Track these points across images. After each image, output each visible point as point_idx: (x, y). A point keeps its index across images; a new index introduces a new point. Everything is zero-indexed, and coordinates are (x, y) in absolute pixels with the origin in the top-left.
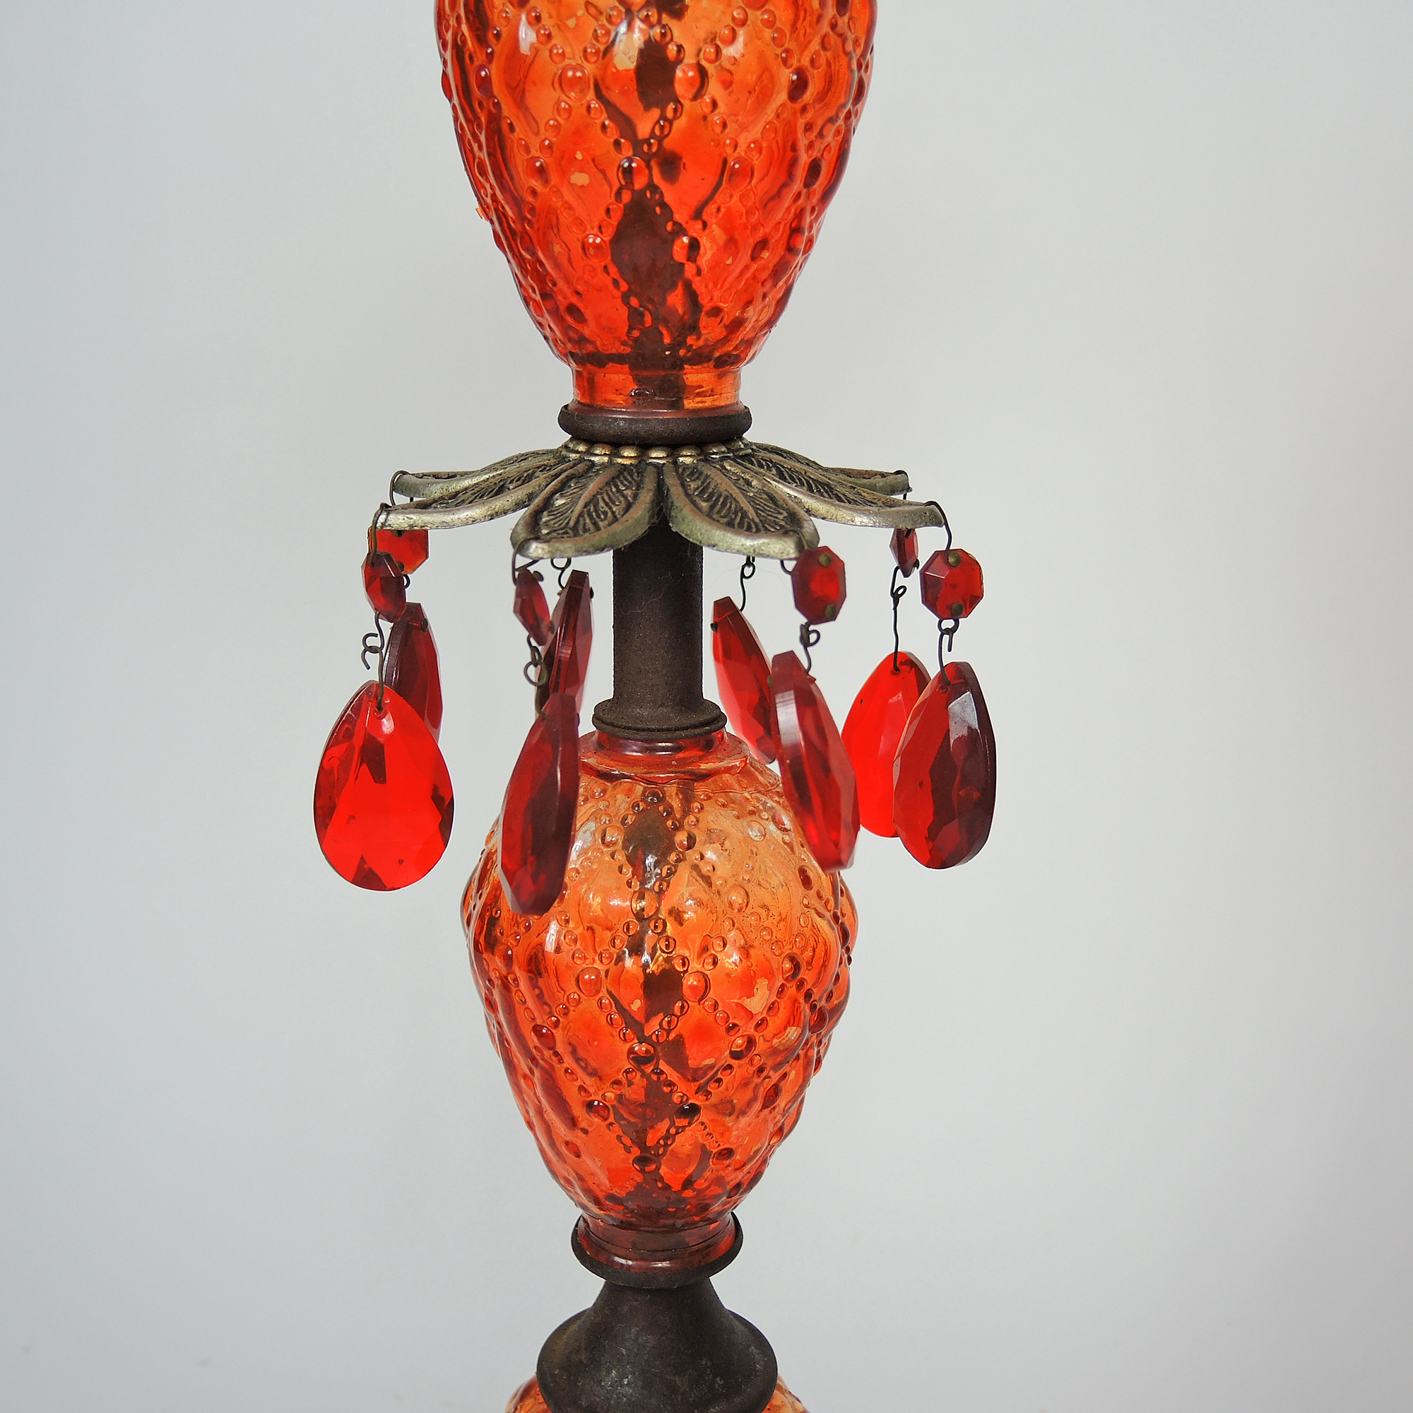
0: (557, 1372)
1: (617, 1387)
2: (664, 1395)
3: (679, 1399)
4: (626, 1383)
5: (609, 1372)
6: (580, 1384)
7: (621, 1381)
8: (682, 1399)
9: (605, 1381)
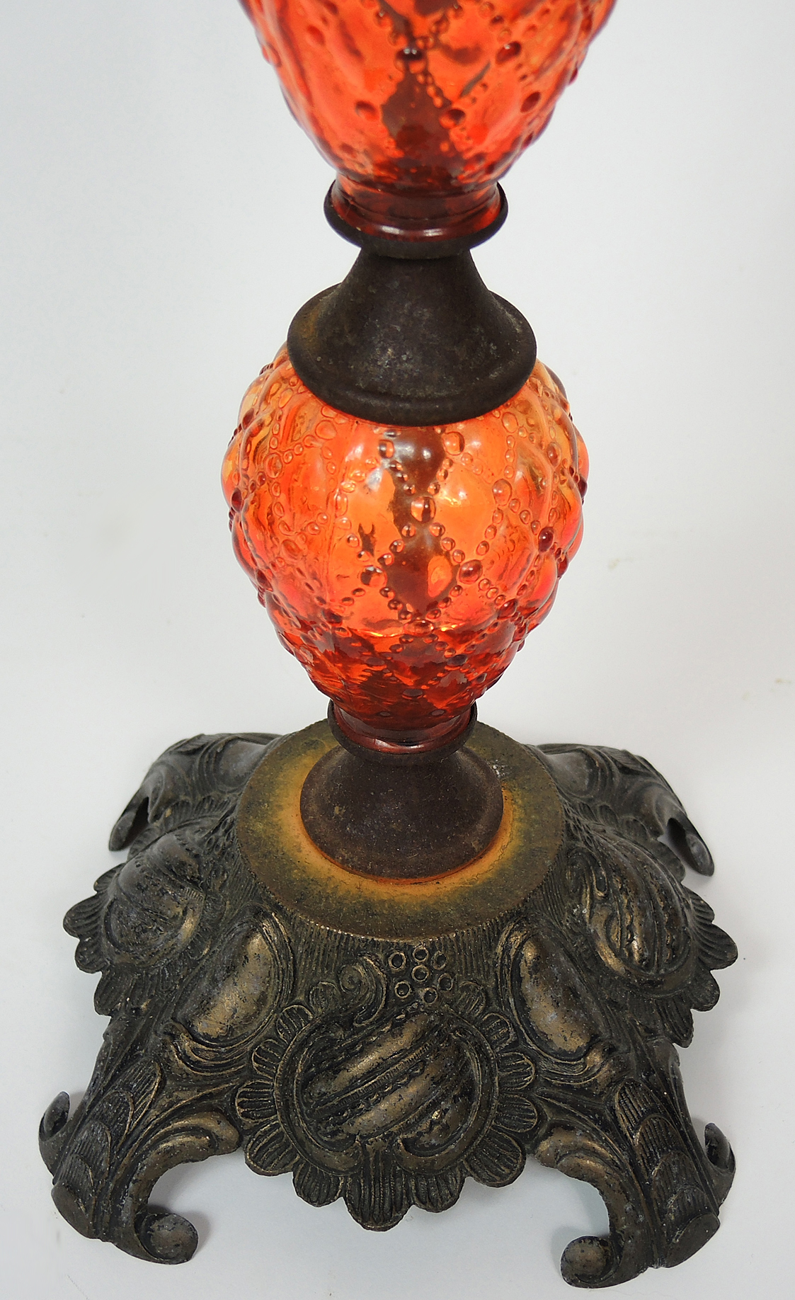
0: (319, 359)
1: (396, 364)
2: (446, 367)
3: (460, 368)
4: (404, 359)
5: (384, 350)
6: (352, 367)
7: (399, 358)
8: (463, 368)
9: (381, 360)
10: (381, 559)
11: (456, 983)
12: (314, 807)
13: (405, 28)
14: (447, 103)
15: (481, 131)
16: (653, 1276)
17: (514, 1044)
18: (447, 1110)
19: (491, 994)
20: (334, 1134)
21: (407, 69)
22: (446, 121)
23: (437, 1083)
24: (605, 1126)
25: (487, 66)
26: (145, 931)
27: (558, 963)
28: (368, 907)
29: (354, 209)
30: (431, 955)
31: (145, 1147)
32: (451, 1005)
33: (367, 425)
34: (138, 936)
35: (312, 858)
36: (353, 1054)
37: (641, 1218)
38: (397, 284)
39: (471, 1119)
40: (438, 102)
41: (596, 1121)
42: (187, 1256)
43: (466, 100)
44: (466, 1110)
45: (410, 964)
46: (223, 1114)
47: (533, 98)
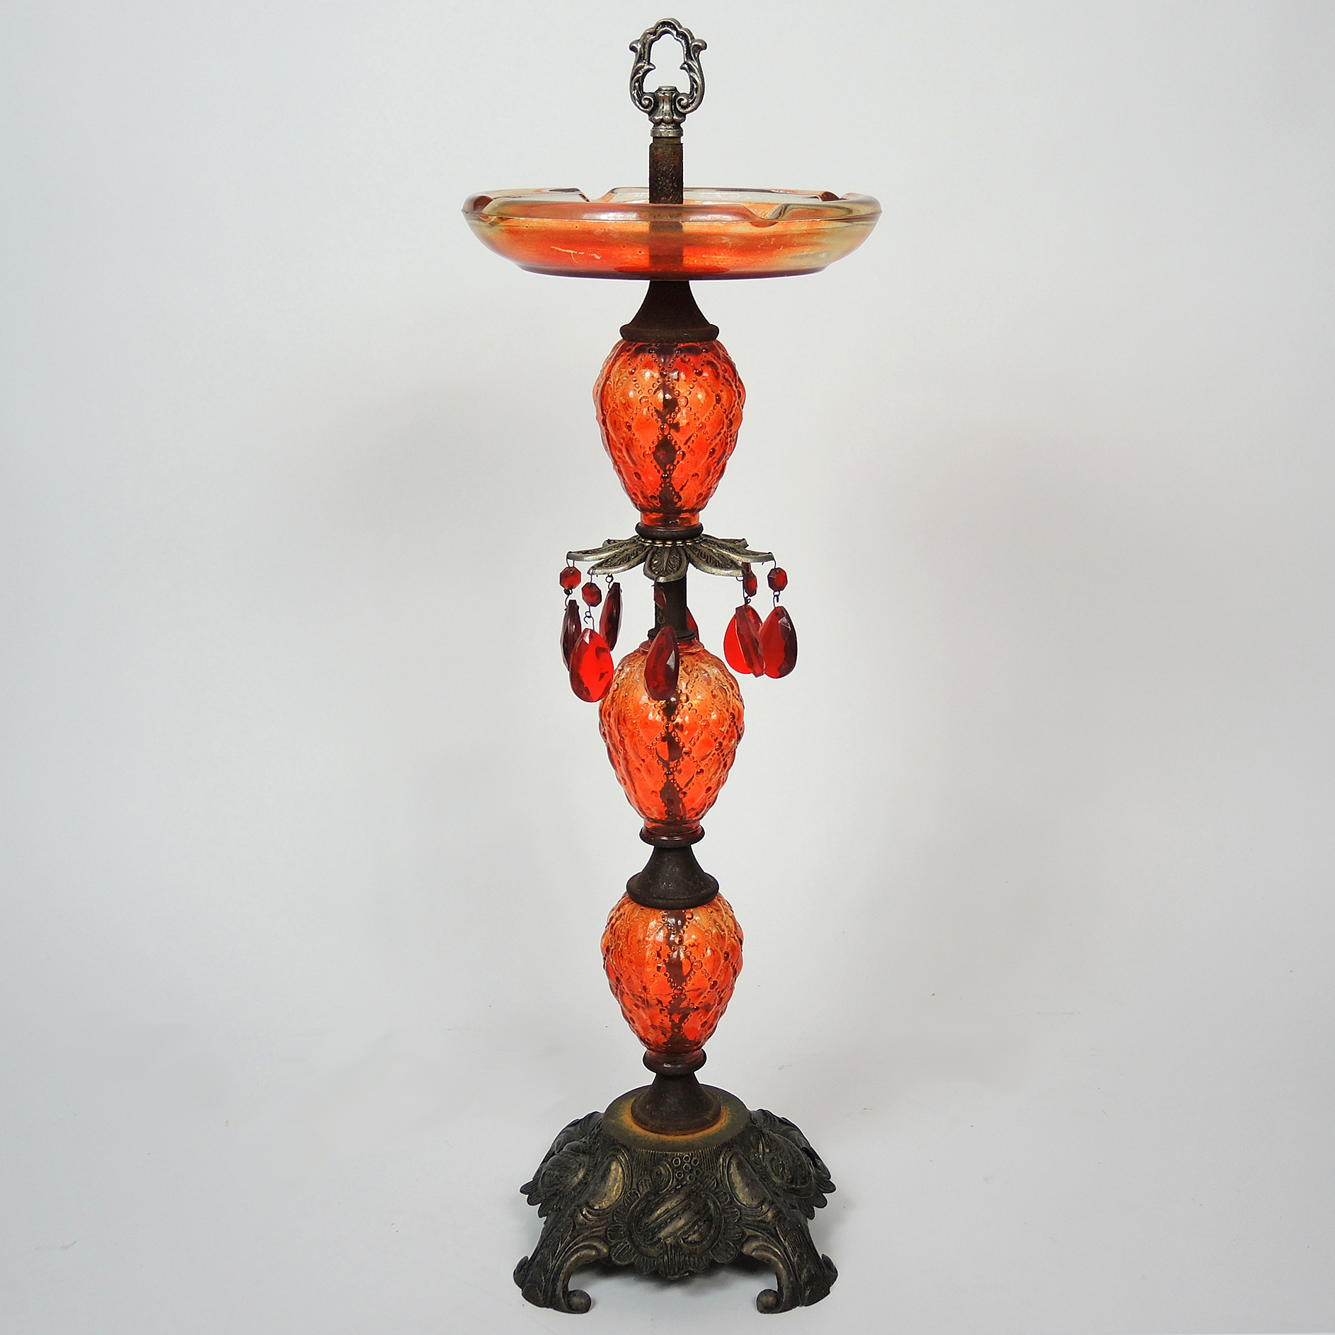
4: (670, 886)
5: (663, 883)
6: (652, 891)
10: (664, 961)
11: (703, 1173)
12: (637, 1109)
13: (666, 764)
14: (681, 789)
15: (692, 801)
16: (799, 1310)
17: (731, 1202)
18: (701, 1226)
19: (719, 1180)
20: (652, 1239)
21: (668, 777)
22: (681, 796)
23: (696, 1214)
24: (772, 1236)
25: (693, 777)
26: (561, 1177)
27: (748, 1168)
28: (663, 1143)
29: (650, 833)
30: (691, 1159)
31: (567, 1256)
32: (701, 1183)
33: (657, 911)
34: (559, 1180)
35: (637, 1129)
36: (658, 1205)
37: (791, 1279)
38: (666, 859)
39: (712, 1232)
40: (678, 789)
41: (768, 1233)
42: (587, 1310)
43: (688, 788)
44: (709, 1228)
45: (683, 1163)
46: (602, 1239)
47: (709, 789)
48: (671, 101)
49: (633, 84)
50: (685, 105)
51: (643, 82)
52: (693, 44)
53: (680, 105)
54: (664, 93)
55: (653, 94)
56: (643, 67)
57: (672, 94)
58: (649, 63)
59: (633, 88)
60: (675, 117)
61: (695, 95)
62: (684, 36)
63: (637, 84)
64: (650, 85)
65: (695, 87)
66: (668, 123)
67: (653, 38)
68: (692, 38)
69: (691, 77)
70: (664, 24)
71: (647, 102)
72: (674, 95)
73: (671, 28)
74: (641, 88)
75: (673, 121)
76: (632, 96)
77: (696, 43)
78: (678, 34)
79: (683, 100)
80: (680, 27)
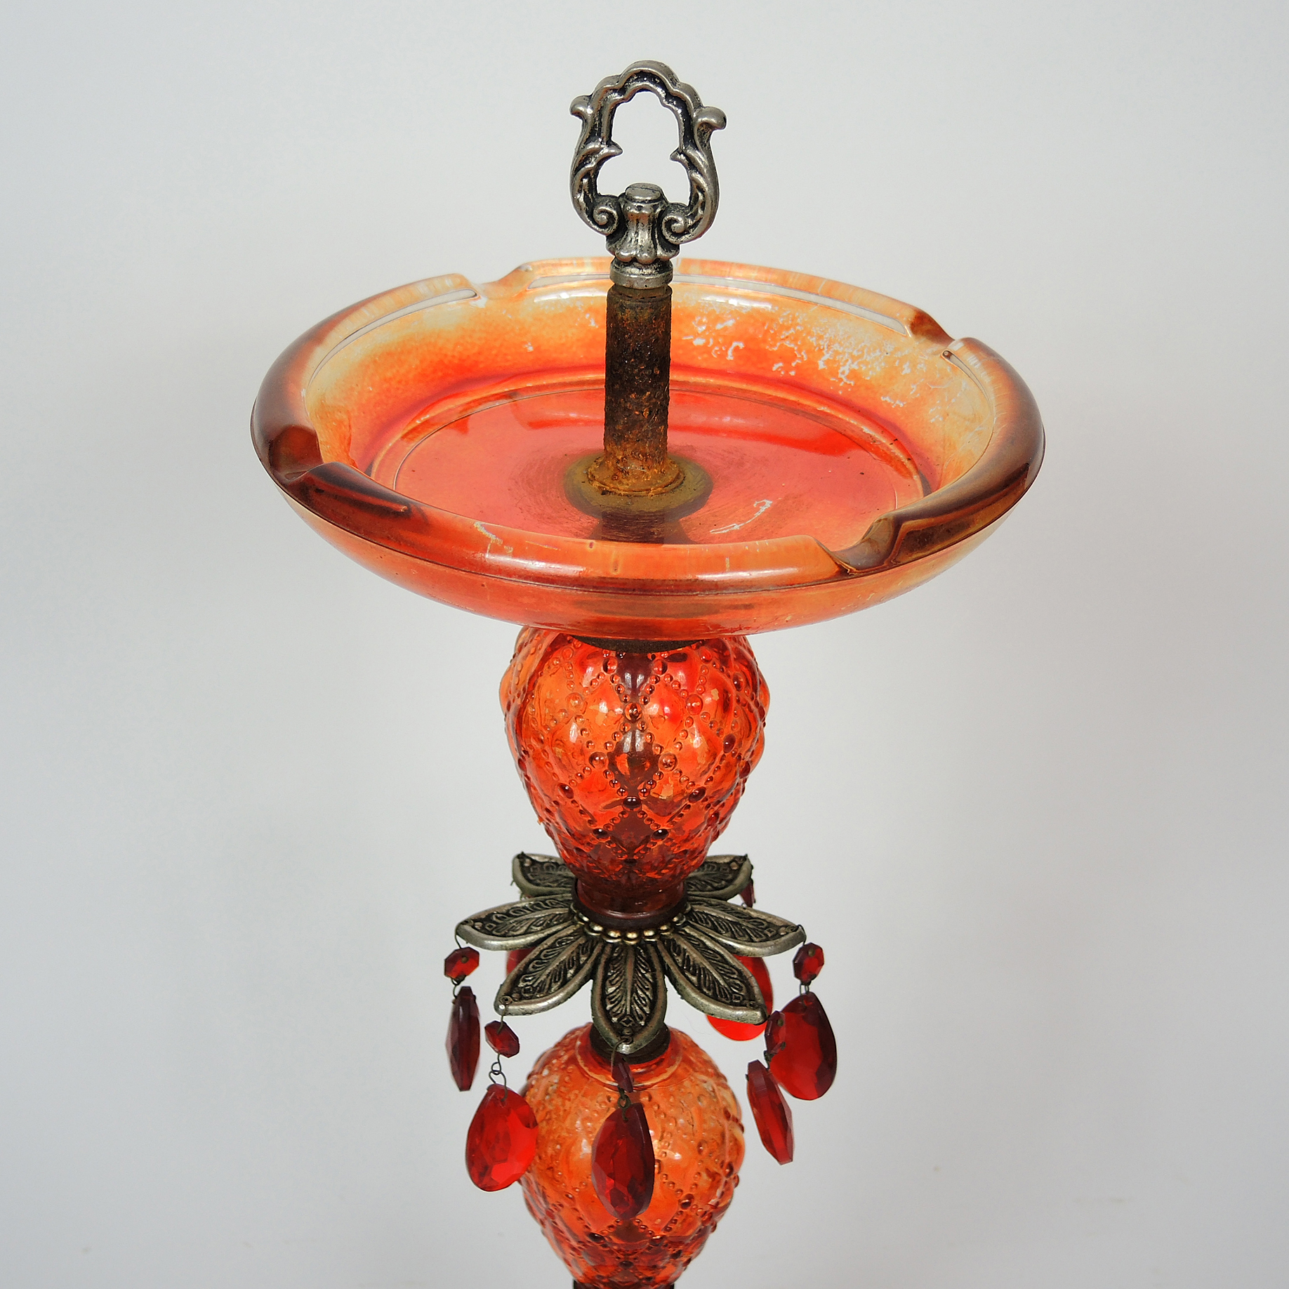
48: (653, 222)
49: (577, 182)
50: (681, 231)
51: (596, 177)
52: (700, 120)
53: (669, 229)
54: (640, 208)
55: (617, 201)
56: (596, 151)
57: (655, 207)
58: (610, 143)
59: (576, 188)
60: (659, 252)
61: (700, 212)
62: (681, 102)
63: (585, 181)
64: (611, 182)
65: (701, 197)
66: (646, 265)
67: (619, 98)
68: (699, 105)
69: (692, 180)
70: (641, 75)
71: (605, 217)
72: (658, 210)
73: (655, 83)
74: (593, 186)
75: (657, 260)
76: (576, 202)
77: (705, 119)
78: (669, 96)
79: (676, 221)
80: (674, 81)
